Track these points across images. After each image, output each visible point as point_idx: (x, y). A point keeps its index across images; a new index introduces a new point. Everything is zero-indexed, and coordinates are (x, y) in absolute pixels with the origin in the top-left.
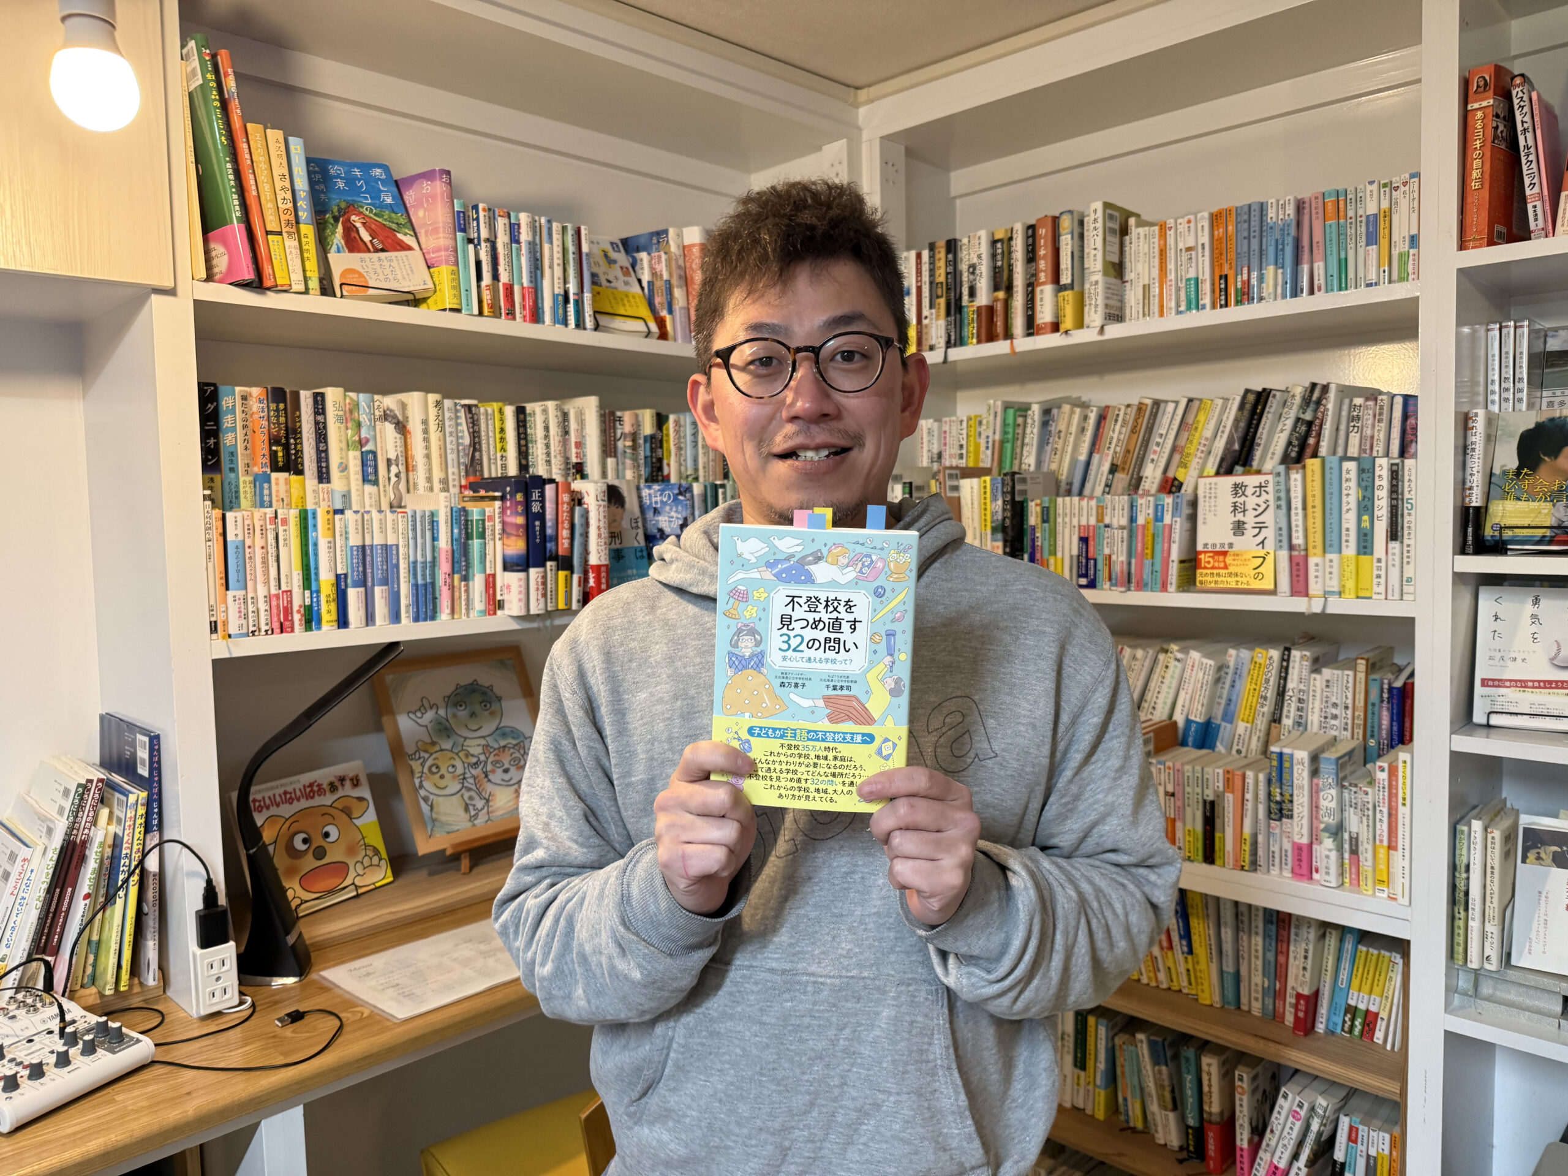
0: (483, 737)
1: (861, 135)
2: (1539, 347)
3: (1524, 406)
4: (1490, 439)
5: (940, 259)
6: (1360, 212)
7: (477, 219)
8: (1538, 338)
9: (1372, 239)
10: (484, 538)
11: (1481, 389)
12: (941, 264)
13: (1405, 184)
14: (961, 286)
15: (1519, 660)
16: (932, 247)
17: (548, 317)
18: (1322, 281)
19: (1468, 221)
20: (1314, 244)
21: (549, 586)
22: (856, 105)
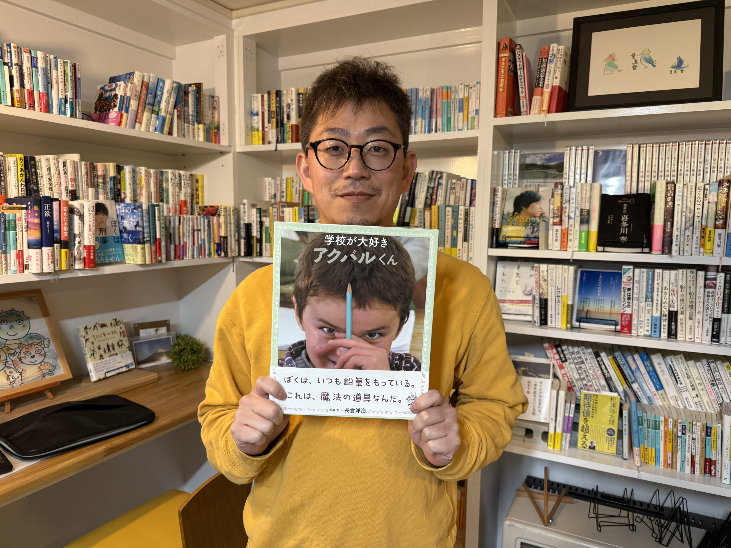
0: (18, 339)
1: (233, 34)
2: (523, 162)
3: (517, 186)
4: (503, 199)
5: (273, 99)
6: (457, 97)
7: (10, 52)
8: (523, 158)
9: (461, 110)
10: (16, 230)
11: (501, 178)
12: (273, 102)
13: (474, 86)
14: (283, 114)
15: (511, 292)
16: (269, 93)
17: (55, 110)
18: (441, 127)
19: (498, 106)
20: (438, 110)
21: (56, 257)
22: (231, 18)
